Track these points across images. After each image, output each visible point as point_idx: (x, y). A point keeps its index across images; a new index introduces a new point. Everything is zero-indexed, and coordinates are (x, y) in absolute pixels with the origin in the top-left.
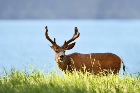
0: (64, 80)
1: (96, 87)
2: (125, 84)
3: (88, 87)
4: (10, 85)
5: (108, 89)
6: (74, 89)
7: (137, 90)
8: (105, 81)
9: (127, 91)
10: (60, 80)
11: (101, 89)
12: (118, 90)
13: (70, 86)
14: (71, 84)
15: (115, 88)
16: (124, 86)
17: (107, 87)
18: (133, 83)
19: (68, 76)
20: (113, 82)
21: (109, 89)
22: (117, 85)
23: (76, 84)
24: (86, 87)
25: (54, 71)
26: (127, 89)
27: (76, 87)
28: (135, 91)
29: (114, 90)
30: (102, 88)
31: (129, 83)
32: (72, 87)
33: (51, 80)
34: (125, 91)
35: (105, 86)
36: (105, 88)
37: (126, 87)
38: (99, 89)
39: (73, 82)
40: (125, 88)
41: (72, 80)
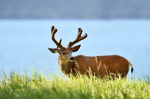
0: (68, 84)
1: (102, 92)
2: (133, 89)
3: (93, 91)
4: (9, 90)
5: (115, 94)
6: (78, 94)
7: (146, 95)
8: (112, 85)
9: (136, 96)
10: (64, 84)
11: (107, 95)
12: (125, 95)
13: (74, 90)
14: (75, 88)
15: (123, 93)
16: (132, 91)
17: (113, 92)
18: (141, 88)
19: (72, 80)
20: (121, 86)
22: (124, 90)
23: (80, 89)
24: (91, 92)
25: (57, 75)
26: (135, 94)
27: (81, 91)
28: (144, 96)
29: (121, 96)
30: (109, 93)
31: (138, 88)
32: (76, 91)
33: (54, 84)
34: (133, 96)
35: (112, 91)
36: (112, 93)
37: (134, 93)
38: (105, 94)
39: (77, 86)
40: (133, 94)
41: (76, 85)
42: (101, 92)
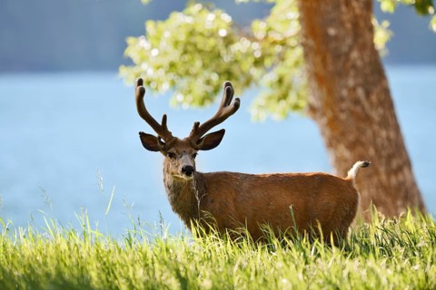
0: (23, 256)
1: (118, 276)
2: (205, 263)
3: (94, 274)
5: (155, 279)
6: (54, 283)
7: (241, 281)
8: (145, 257)
9: (213, 283)
10: (10, 255)
11: (134, 282)
12: (183, 282)
13: (39, 272)
14: (42, 267)
15: (178, 276)
16: (202, 269)
17: (151, 273)
18: (229, 262)
20: (170, 258)
21: (158, 279)
22: (181, 268)
23: (58, 268)
24: (91, 278)
26: (211, 278)
27: (60, 274)
28: (236, 284)
29: (175, 284)
30: (137, 277)
31: (218, 261)
32: (48, 275)
34: (207, 284)
35: (146, 272)
36: (148, 278)
37: (208, 274)
38: (128, 279)
39: (48, 260)
40: (205, 276)
41: (46, 256)
42: (115, 276)
